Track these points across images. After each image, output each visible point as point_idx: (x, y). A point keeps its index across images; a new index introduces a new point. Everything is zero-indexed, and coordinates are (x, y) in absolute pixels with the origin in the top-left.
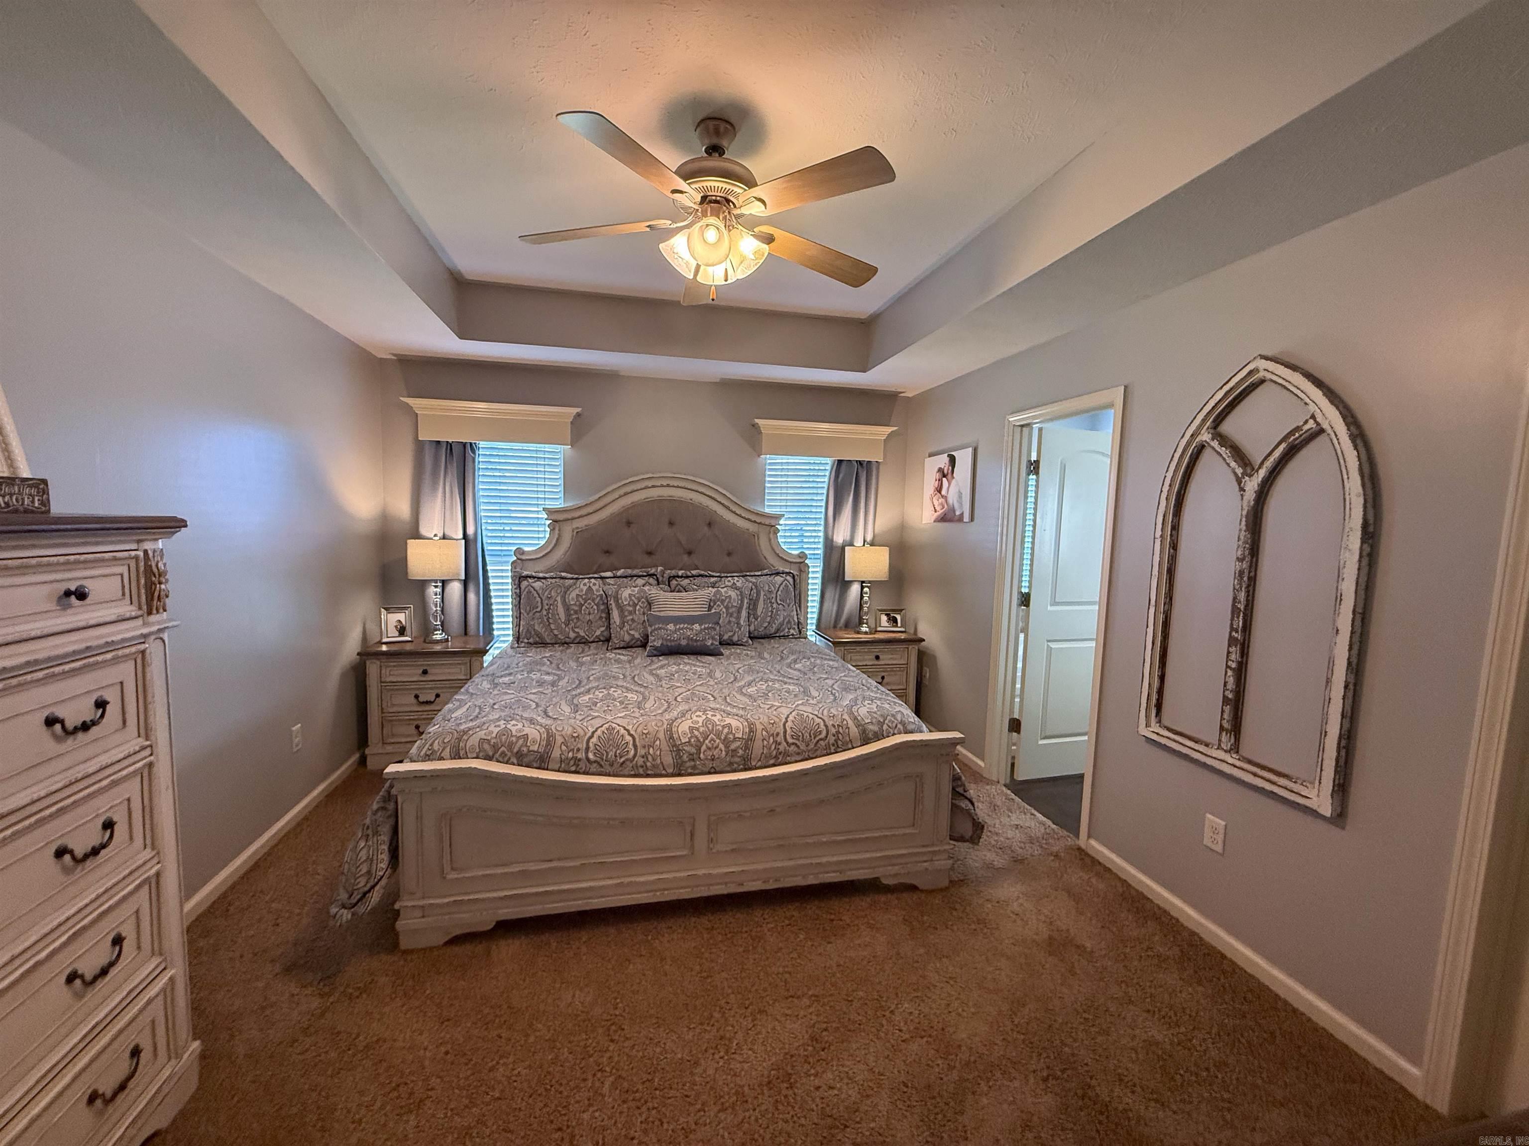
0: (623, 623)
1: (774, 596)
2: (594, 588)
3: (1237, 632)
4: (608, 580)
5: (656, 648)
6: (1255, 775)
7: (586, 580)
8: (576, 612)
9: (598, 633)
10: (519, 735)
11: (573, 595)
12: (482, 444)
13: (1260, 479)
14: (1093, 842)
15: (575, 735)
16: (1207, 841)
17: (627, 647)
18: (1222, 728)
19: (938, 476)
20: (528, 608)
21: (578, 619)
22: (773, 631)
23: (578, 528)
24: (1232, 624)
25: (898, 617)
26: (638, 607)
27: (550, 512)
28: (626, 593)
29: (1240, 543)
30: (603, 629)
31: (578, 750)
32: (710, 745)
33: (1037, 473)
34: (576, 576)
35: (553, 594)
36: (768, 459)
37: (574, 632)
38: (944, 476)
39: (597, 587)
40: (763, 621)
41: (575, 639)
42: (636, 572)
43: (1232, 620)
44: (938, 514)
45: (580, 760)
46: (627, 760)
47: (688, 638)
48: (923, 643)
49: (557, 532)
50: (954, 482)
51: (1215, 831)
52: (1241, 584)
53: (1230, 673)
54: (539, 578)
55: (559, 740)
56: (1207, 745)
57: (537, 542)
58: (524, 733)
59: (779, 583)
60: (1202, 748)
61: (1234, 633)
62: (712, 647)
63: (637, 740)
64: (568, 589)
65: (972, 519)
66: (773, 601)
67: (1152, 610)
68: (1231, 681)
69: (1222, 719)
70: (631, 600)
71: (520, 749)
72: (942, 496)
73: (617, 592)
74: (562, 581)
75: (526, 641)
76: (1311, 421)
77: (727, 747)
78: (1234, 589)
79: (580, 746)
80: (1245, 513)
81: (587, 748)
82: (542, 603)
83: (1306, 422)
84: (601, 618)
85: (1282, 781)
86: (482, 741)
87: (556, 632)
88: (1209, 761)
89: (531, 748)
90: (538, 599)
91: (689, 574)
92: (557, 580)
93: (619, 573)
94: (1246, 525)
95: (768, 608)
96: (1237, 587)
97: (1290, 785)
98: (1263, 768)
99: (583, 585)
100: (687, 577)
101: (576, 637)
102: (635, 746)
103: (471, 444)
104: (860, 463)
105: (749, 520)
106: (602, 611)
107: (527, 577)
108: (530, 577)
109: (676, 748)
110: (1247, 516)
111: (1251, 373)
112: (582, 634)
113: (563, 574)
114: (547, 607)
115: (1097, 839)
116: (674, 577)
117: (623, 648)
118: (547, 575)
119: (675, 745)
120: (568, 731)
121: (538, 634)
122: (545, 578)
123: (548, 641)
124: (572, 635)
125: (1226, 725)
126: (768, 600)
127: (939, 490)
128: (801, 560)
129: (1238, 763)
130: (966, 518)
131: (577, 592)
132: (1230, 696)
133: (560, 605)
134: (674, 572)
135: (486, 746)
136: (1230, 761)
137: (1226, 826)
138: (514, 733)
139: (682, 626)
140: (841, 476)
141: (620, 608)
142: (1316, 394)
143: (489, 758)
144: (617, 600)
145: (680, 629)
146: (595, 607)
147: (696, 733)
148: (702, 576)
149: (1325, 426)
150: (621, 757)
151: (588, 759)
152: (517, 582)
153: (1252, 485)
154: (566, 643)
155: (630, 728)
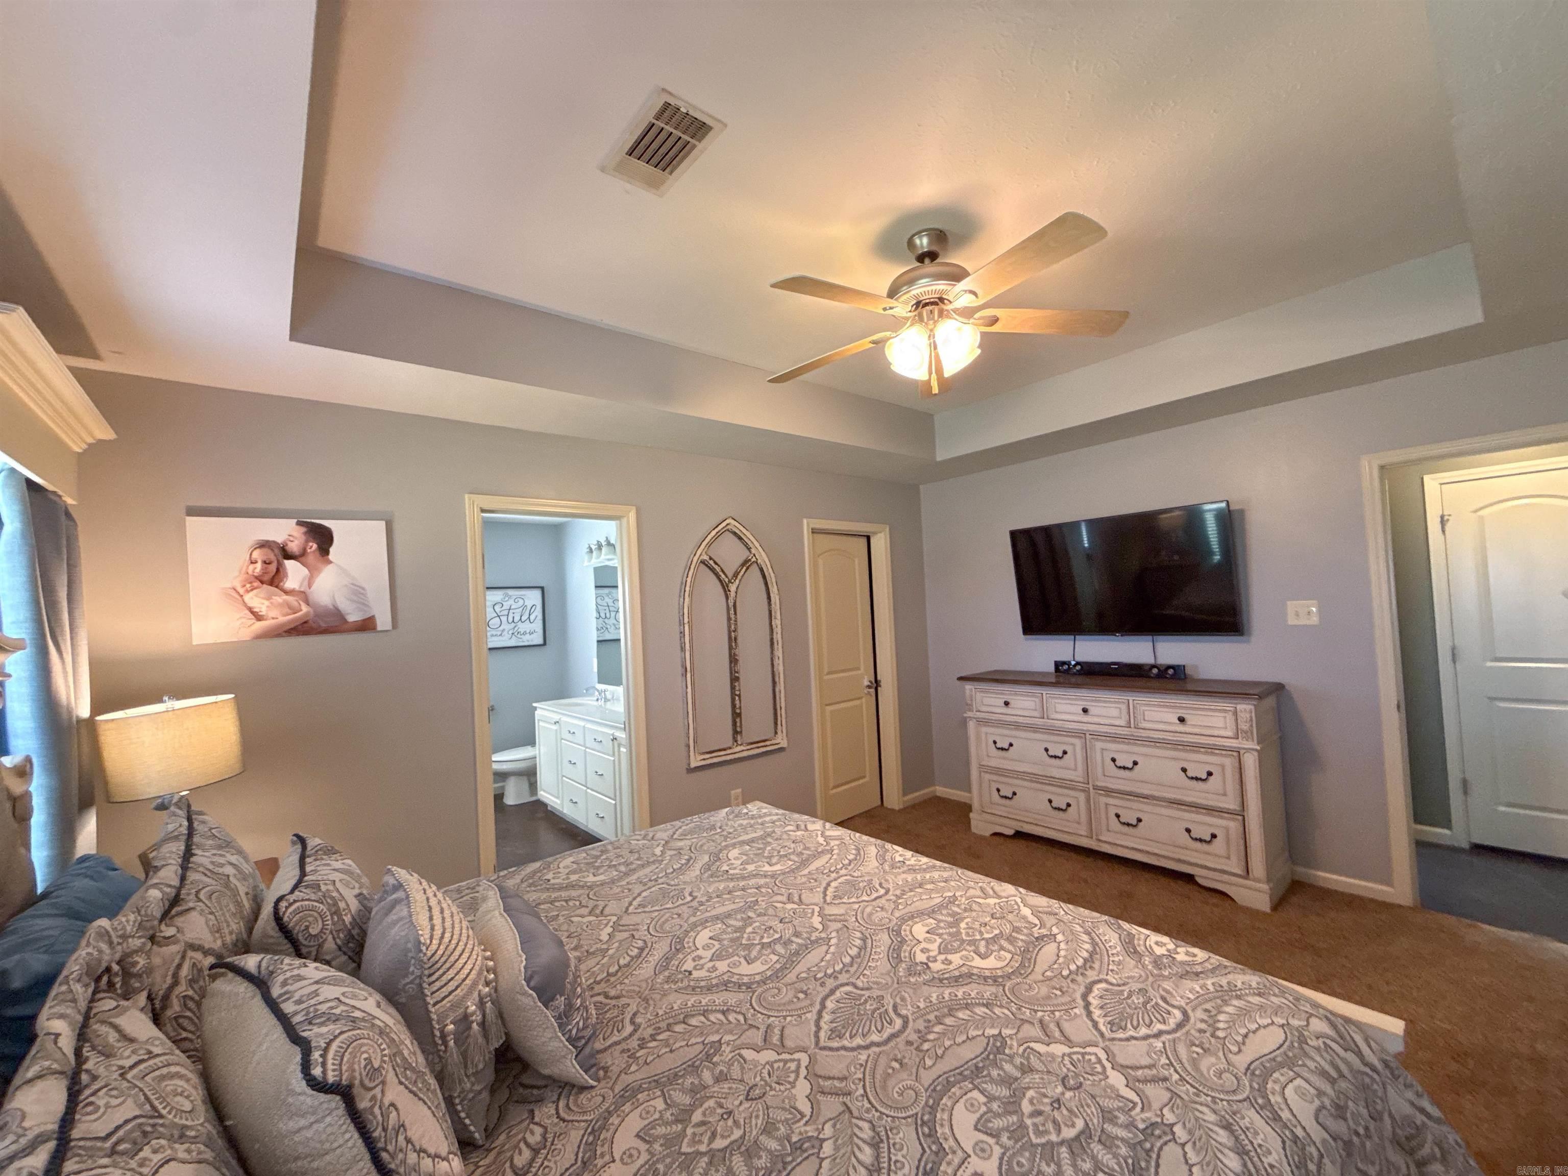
60: (729, 752)
85: (768, 743)
88: (737, 756)
98: (758, 742)
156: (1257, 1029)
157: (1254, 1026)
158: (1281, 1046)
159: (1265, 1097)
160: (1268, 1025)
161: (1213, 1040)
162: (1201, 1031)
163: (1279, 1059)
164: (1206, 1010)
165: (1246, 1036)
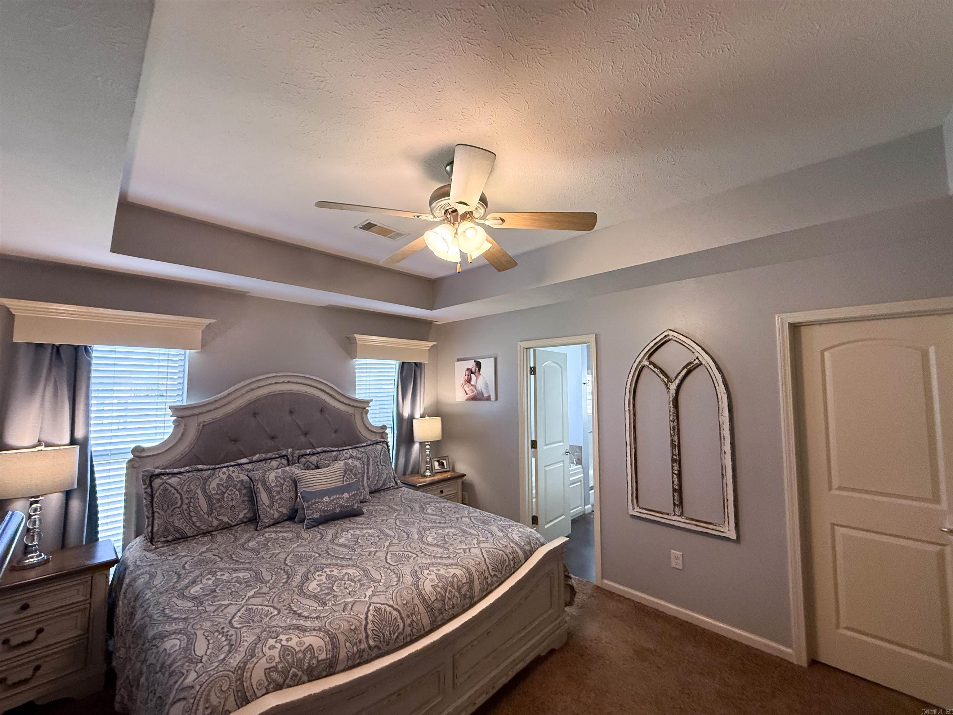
0: (273, 503)
1: (379, 460)
2: (233, 475)
3: (676, 456)
4: (244, 466)
5: (315, 520)
6: (697, 525)
7: (224, 469)
8: (218, 501)
9: (241, 515)
10: (303, 649)
11: (214, 485)
12: (96, 347)
13: (677, 384)
14: (606, 581)
15: (353, 627)
16: (673, 565)
17: (276, 523)
18: (674, 504)
19: (467, 373)
20: (165, 506)
21: (221, 507)
22: (380, 485)
23: (204, 422)
24: (673, 452)
25: (444, 462)
26: (284, 486)
27: (175, 409)
28: (272, 476)
29: (671, 413)
30: (245, 511)
31: (360, 642)
32: (450, 596)
33: (535, 374)
34: (213, 466)
35: (192, 487)
36: (358, 362)
37: (218, 520)
38: (472, 373)
39: (236, 474)
40: (374, 478)
41: (218, 526)
42: (270, 455)
43: (672, 450)
44: (468, 396)
45: (364, 651)
46: (399, 634)
47: (341, 506)
48: (465, 477)
49: (182, 426)
50: (480, 377)
51: (677, 558)
52: (674, 433)
53: (675, 476)
54: (174, 474)
55: (342, 638)
56: (668, 514)
57: (162, 437)
58: (307, 645)
59: (380, 450)
61: (674, 457)
62: (358, 509)
63: (402, 612)
64: (207, 480)
65: (496, 399)
66: (379, 464)
67: (628, 448)
68: (676, 480)
69: (674, 499)
70: (278, 481)
71: (309, 664)
72: (472, 385)
73: (264, 476)
74: (199, 473)
75: (163, 539)
76: (697, 361)
77: (460, 593)
78: (671, 435)
79: (360, 636)
80: (671, 399)
81: (367, 637)
82: (181, 499)
83: (695, 360)
84: (243, 502)
86: (268, 671)
87: (198, 524)
89: (320, 658)
90: (177, 495)
91: (315, 452)
92: (195, 473)
93: (255, 458)
94: (673, 405)
95: (376, 469)
96: (673, 434)
97: (714, 527)
99: (222, 474)
100: (314, 454)
101: (220, 524)
102: (402, 618)
103: (86, 347)
104: (416, 363)
105: (349, 405)
106: (245, 495)
107: (159, 475)
108: (163, 474)
109: (430, 608)
110: (673, 401)
111: (666, 336)
112: (226, 519)
113: (200, 467)
114: (187, 501)
115: (606, 579)
116: (303, 456)
117: (273, 525)
118: (182, 470)
119: (429, 606)
120: (345, 626)
121: (177, 530)
122: (180, 473)
123: (189, 534)
124: (215, 523)
125: (676, 502)
126: (376, 464)
127: (469, 381)
128: (383, 431)
129: (687, 521)
130: (493, 398)
131: (217, 481)
132: (677, 488)
133: (201, 498)
134: (303, 452)
135: (274, 675)
136: (682, 520)
137: (682, 555)
138: (297, 649)
139: (335, 497)
140: (404, 372)
141: (268, 490)
142: (699, 349)
143: (279, 687)
144: (264, 483)
145: (334, 500)
146: (237, 493)
147: (439, 589)
148: (325, 452)
149: (703, 362)
150: (394, 634)
151: (370, 647)
152: (148, 482)
153: (673, 387)
154: (208, 532)
155: (391, 603)
156: (208, 647)
157: (210, 646)
158: (194, 651)
159: (183, 634)
160: (206, 652)
161: (215, 630)
162: (223, 628)
163: (190, 646)
164: (232, 635)
165: (208, 640)
